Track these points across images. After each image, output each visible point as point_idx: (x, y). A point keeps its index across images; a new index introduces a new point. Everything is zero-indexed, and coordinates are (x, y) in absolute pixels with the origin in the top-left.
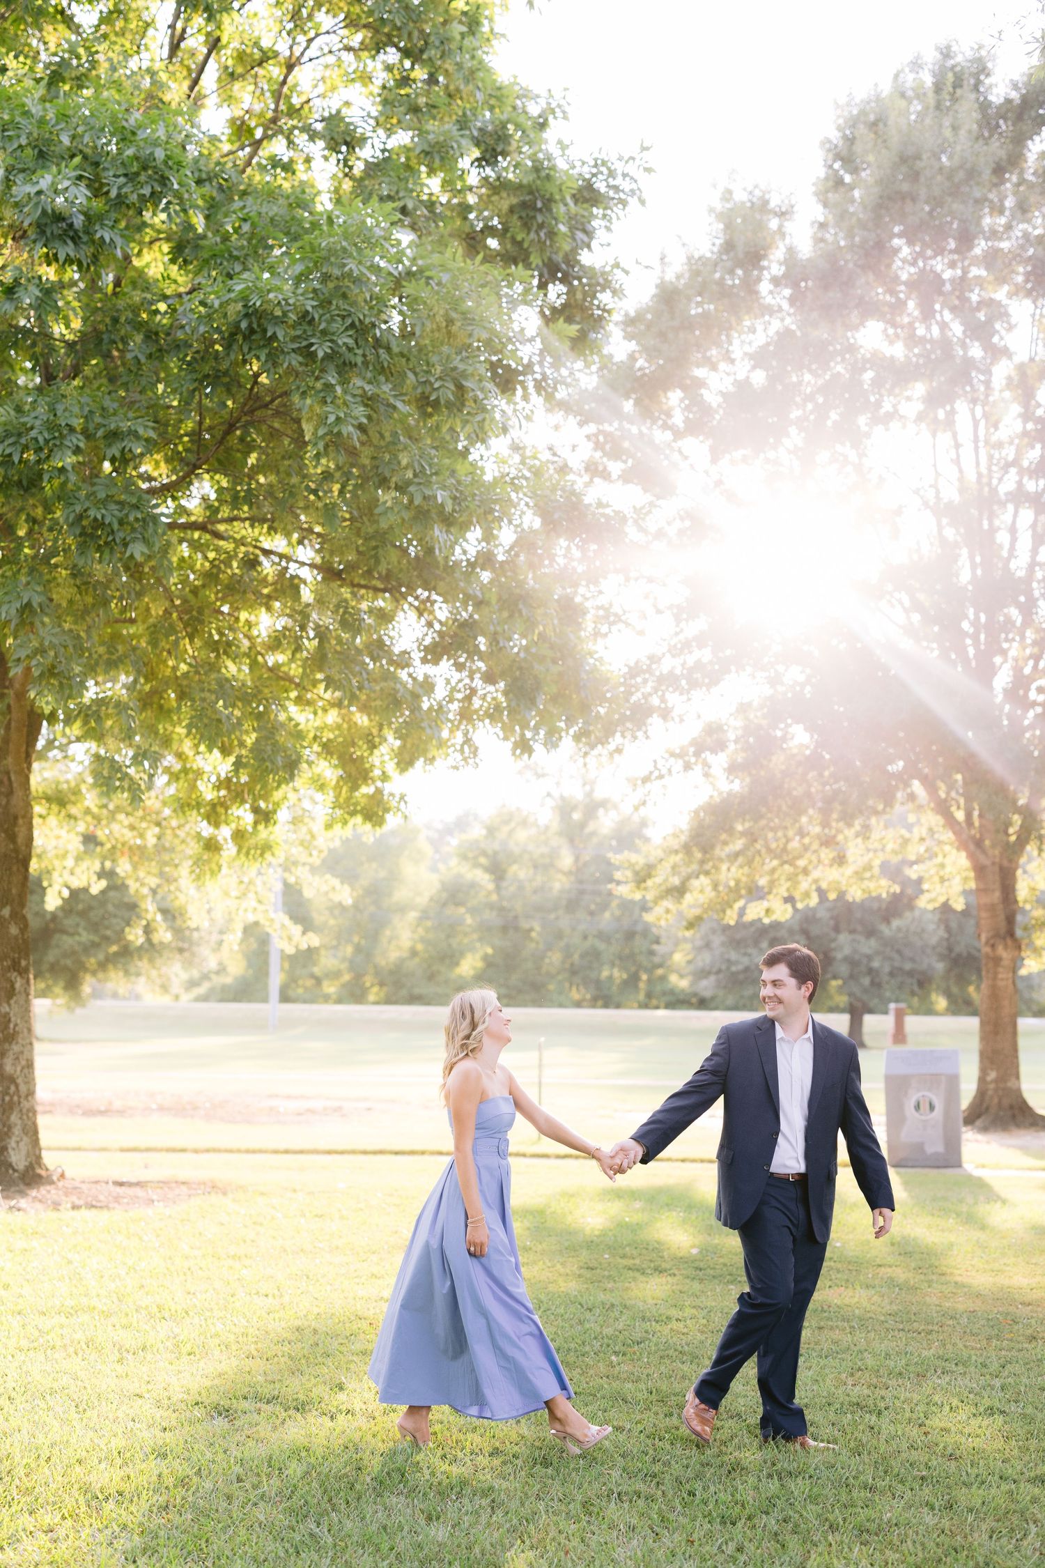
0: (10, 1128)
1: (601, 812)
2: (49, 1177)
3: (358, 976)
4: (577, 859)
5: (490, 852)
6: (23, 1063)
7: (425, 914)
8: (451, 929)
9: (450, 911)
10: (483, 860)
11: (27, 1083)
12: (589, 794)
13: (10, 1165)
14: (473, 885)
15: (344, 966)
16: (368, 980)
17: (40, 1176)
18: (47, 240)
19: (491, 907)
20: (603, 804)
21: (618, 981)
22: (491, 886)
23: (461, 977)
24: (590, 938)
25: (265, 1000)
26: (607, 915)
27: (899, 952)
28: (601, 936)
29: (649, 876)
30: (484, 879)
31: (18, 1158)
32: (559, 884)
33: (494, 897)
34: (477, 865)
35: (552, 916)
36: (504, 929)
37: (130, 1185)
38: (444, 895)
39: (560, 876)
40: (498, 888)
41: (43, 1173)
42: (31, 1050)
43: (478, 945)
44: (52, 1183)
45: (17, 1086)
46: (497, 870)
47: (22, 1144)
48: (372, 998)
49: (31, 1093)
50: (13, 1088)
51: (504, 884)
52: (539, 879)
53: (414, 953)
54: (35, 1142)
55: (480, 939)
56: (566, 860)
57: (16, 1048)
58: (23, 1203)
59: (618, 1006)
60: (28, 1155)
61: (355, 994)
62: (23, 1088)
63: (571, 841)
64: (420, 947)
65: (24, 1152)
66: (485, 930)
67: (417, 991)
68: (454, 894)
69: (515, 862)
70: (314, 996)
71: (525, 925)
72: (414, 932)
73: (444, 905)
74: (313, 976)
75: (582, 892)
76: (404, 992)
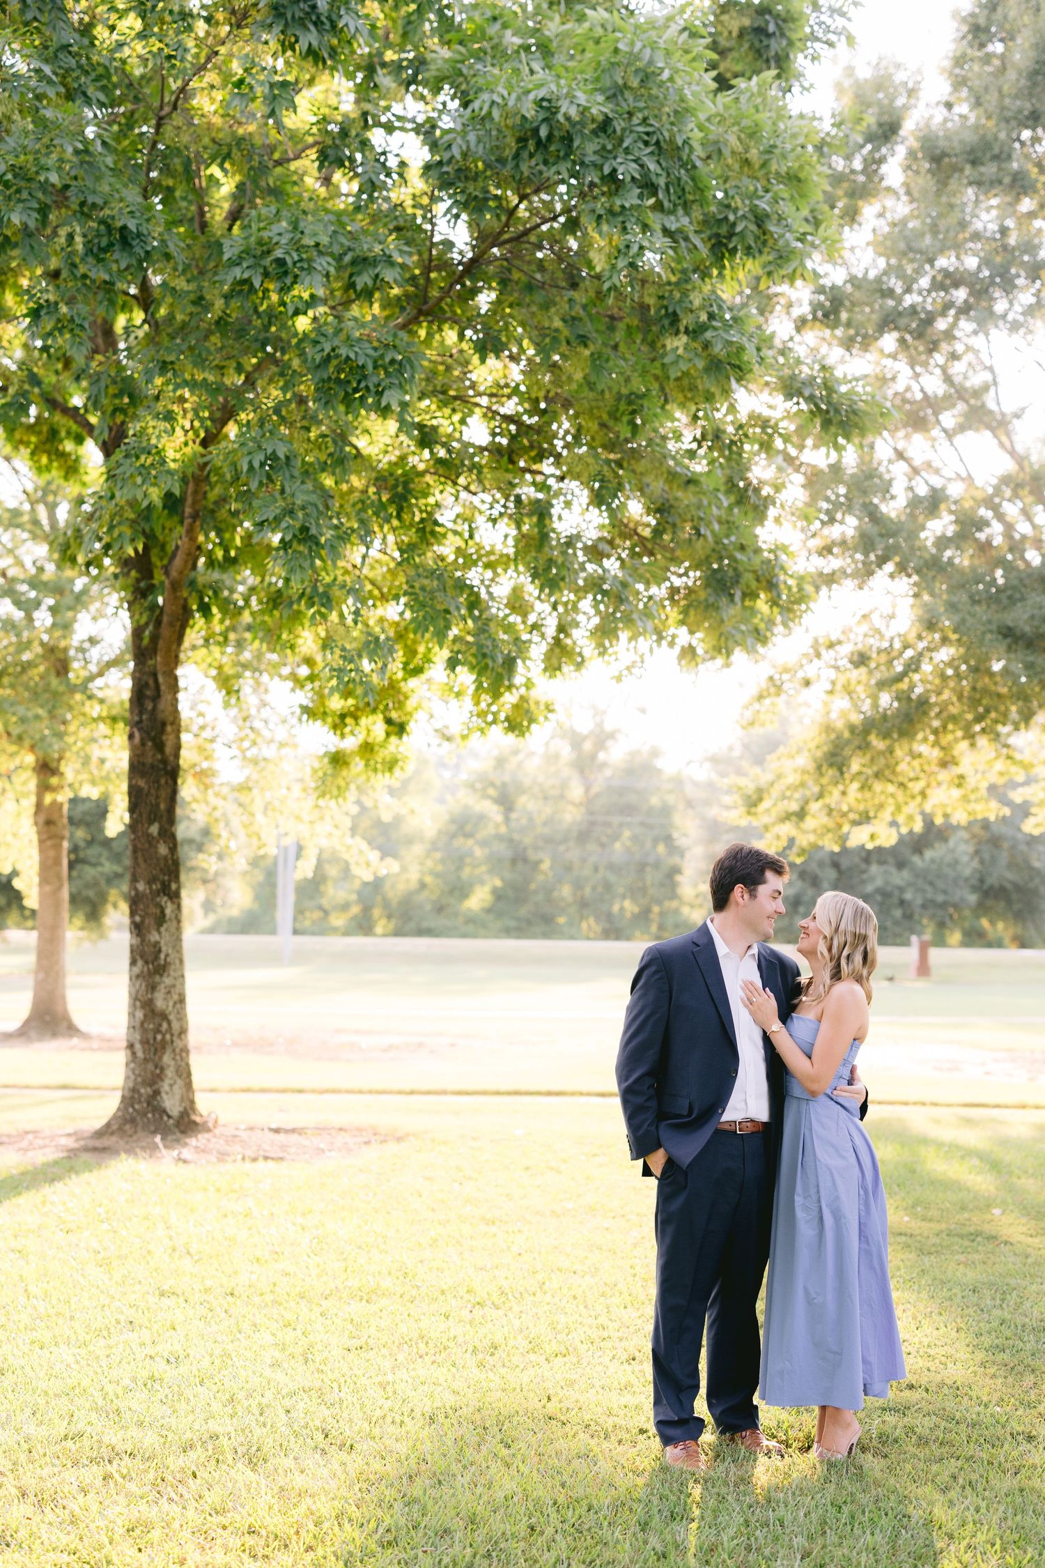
0: (162, 1069)
1: (609, 743)
2: (205, 1123)
3: (367, 910)
4: (587, 790)
5: (498, 783)
6: (176, 997)
7: (434, 847)
8: (460, 860)
9: (459, 842)
10: (491, 792)
11: (179, 1020)
12: (600, 725)
13: (164, 1111)
14: (482, 818)
15: (354, 897)
16: (376, 912)
17: (195, 1123)
18: (286, 25)
19: (499, 838)
20: (612, 736)
21: (628, 915)
22: (499, 818)
23: (469, 909)
24: (602, 871)
25: (273, 932)
26: (618, 846)
27: (931, 884)
28: (611, 867)
29: (760, 799)
30: (494, 812)
31: (172, 1104)
32: (571, 816)
33: (503, 829)
34: (485, 796)
35: (562, 848)
36: (514, 862)
37: (287, 1131)
38: (453, 828)
39: (570, 808)
40: (507, 819)
41: (198, 1119)
42: (183, 984)
43: (486, 877)
44: (209, 1130)
45: (169, 1023)
46: (505, 801)
47: (176, 1087)
48: (379, 929)
49: (183, 1031)
50: (165, 1025)
51: (514, 816)
52: (548, 810)
53: (423, 886)
54: (189, 1085)
55: (490, 872)
56: (576, 792)
57: (167, 981)
58: (186, 1153)
59: (628, 939)
60: (182, 1100)
61: (363, 926)
62: (176, 1026)
63: (582, 771)
64: (428, 879)
65: (178, 1097)
66: (495, 863)
67: (425, 925)
68: (463, 825)
69: (524, 792)
70: (322, 929)
71: (532, 856)
72: (422, 864)
73: (453, 836)
74: (321, 908)
75: (592, 824)
76: (412, 925)
